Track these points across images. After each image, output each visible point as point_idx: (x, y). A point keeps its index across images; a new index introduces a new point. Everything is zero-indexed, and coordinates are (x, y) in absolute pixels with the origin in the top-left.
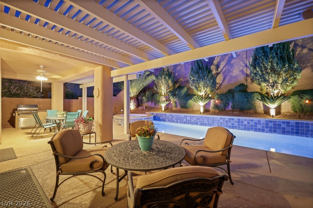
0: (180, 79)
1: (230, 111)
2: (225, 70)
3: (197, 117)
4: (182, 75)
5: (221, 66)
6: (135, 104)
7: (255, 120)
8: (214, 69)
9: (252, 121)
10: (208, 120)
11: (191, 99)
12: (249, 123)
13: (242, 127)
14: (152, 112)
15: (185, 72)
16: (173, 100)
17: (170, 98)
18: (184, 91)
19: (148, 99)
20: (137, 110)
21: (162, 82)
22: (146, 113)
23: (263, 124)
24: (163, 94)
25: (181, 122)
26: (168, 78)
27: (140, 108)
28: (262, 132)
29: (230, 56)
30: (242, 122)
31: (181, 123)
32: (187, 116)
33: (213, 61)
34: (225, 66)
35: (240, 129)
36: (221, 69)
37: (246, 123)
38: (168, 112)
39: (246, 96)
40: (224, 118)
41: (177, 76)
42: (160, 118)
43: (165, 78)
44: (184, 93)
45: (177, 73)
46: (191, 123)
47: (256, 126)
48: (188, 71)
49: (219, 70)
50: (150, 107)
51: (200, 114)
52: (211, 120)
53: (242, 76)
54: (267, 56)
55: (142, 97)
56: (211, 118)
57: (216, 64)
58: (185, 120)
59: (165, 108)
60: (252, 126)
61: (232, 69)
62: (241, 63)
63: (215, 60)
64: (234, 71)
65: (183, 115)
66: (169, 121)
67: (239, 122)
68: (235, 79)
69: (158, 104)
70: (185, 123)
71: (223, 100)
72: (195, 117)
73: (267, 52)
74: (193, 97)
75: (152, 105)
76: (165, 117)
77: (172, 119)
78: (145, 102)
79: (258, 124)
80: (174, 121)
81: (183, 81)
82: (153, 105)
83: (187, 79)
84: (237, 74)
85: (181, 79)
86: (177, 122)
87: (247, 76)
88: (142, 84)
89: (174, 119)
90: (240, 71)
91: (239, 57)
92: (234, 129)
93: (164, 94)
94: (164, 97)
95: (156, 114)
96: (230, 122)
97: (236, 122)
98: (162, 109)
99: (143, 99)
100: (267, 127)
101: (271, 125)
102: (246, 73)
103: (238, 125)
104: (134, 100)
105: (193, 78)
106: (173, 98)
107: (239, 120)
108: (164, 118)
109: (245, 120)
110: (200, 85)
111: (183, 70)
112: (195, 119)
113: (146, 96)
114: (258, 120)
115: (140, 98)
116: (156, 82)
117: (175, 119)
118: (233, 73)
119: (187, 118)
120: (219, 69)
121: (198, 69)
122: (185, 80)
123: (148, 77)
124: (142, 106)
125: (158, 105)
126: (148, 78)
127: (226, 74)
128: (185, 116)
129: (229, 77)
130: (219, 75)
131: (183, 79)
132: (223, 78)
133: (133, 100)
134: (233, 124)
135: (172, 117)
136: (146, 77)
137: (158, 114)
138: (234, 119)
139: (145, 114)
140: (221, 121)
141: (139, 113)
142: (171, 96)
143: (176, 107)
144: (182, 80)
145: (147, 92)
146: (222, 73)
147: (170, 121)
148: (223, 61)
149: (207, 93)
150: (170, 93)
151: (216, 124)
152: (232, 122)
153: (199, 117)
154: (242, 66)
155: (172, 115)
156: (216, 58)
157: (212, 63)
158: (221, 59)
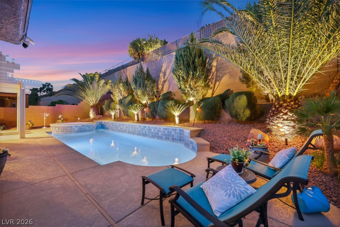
2: (170, 78)
5: (167, 74)
6: (94, 112)
8: (162, 77)
9: (156, 128)
12: (154, 131)
18: (128, 99)
25: (117, 130)
33: (162, 69)
34: (170, 74)
36: (167, 76)
44: (128, 101)
49: (166, 77)
57: (164, 71)
77: (112, 127)
98: (112, 117)
99: (103, 108)
100: (164, 135)
101: (166, 132)
108: (108, 127)
113: (105, 104)
117: (114, 128)
119: (121, 126)
127: (171, 81)
130: (166, 83)
133: (93, 109)
146: (168, 80)
153: (127, 125)
156: (164, 65)
157: (161, 71)
158: (167, 66)
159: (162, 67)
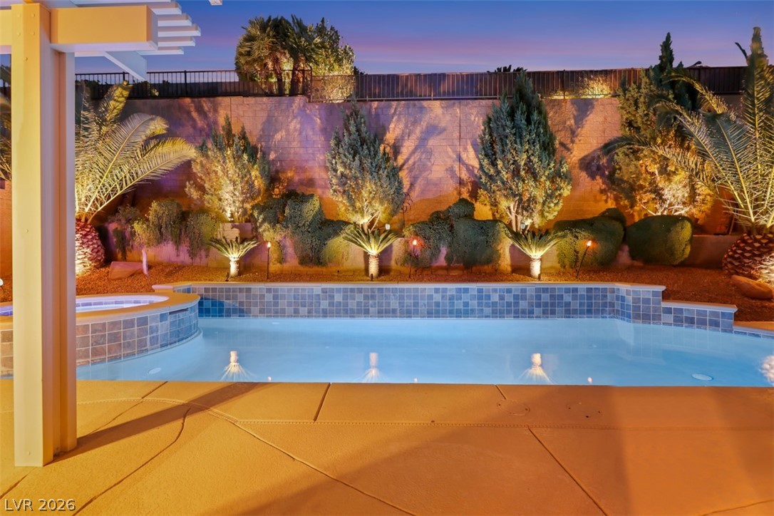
0: (284, 171)
1: (441, 268)
2: (414, 163)
3: (366, 290)
4: (292, 161)
5: (405, 151)
6: (88, 250)
7: (516, 290)
9: (509, 291)
10: (402, 298)
11: (336, 234)
12: (502, 298)
13: (488, 310)
14: (186, 284)
15: (302, 151)
16: (271, 236)
17: (260, 230)
18: (311, 208)
19: (161, 234)
20: (100, 278)
21: (226, 172)
22: (154, 287)
23: (532, 296)
24: (229, 215)
25: (310, 312)
26: (249, 161)
27: (117, 269)
28: (529, 317)
29: (424, 127)
30: (488, 297)
31: (312, 316)
32: (332, 290)
33: (384, 134)
34: (413, 152)
35: (482, 317)
36: (405, 157)
37: (495, 298)
38: (255, 280)
39: (482, 228)
40: (445, 290)
41: (273, 160)
42: (221, 304)
43: (237, 158)
44: (312, 214)
45: (276, 152)
46: (347, 313)
47: (517, 304)
48: (311, 151)
49: (398, 160)
50: (169, 264)
51: (372, 280)
52: (409, 297)
53: (451, 182)
54: (521, 137)
55: (129, 221)
56: (409, 290)
57: (392, 142)
58: (324, 304)
59: (239, 268)
60: (509, 304)
61: (430, 162)
62: (449, 149)
63: (389, 132)
64: (434, 167)
65: (317, 287)
66: (262, 311)
67: (480, 298)
68: (435, 189)
69: (208, 250)
70: (325, 314)
71: (429, 239)
72: (360, 291)
73: (521, 128)
74: (342, 229)
75: (178, 256)
76: (248, 297)
77: (276, 304)
78: (141, 245)
79: (522, 299)
80: (283, 311)
81: (296, 178)
82: (184, 257)
83: (308, 174)
84: (440, 176)
85: (290, 174)
86: (296, 313)
87: (460, 183)
88: (126, 168)
89: (283, 303)
90: (447, 170)
91: (445, 133)
92: (468, 317)
93: (232, 216)
94: (234, 227)
95: (207, 290)
96: (461, 299)
97: (473, 297)
98: (228, 268)
99: (133, 234)
100: (538, 305)
101: (545, 297)
102: (458, 175)
103: (478, 306)
104: (85, 236)
105: (343, 170)
106: (271, 230)
107: (480, 291)
108: (241, 303)
109: (495, 291)
110: (364, 192)
111: (295, 144)
112: (359, 298)
113: (147, 220)
114: (522, 289)
115: (112, 227)
116: (196, 169)
117: (289, 304)
118: (431, 173)
119: (332, 297)
120: (399, 157)
121: (359, 144)
122: (303, 176)
123: (158, 144)
124: (124, 259)
125: (207, 256)
126: (160, 149)
127: (417, 173)
128: (324, 291)
129: (423, 182)
131: (296, 172)
132: (409, 183)
134: (466, 304)
135: (276, 297)
136: (147, 142)
137: (214, 290)
138: (468, 289)
139: (151, 291)
140: (437, 297)
141: (115, 291)
142: (266, 224)
143: (282, 260)
144: (292, 177)
145: (154, 205)
146: (407, 168)
147: (269, 311)
148: (408, 139)
149: (377, 219)
150: (259, 214)
151: (424, 307)
152: (465, 297)
153: (372, 290)
154: (450, 157)
155: (276, 290)
156: (392, 126)
157: (382, 139)
158: (403, 131)
159: (384, 129)
